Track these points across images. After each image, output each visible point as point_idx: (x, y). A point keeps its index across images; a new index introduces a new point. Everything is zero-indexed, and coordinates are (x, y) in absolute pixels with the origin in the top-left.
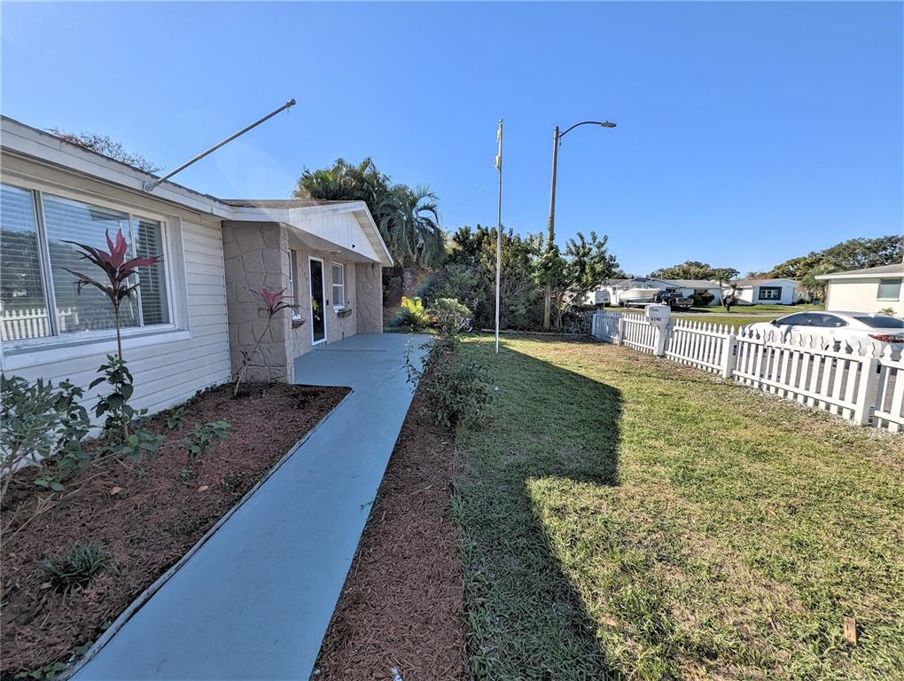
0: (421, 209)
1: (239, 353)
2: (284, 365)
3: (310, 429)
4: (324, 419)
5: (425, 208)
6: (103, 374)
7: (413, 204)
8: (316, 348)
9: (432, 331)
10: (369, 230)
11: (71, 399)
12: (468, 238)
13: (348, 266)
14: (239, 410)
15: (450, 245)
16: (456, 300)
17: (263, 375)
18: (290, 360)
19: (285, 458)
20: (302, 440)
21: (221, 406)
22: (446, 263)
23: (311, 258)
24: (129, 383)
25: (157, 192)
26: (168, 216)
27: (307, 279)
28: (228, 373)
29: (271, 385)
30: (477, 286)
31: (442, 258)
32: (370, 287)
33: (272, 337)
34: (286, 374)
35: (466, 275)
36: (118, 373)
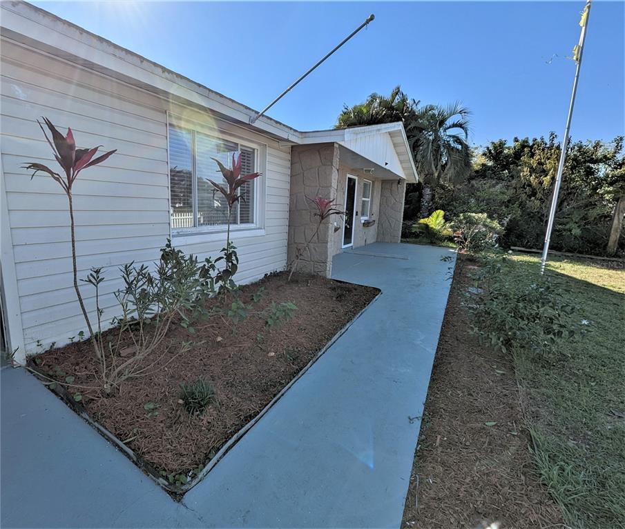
0: (450, 127)
1: (294, 248)
2: (325, 262)
3: (348, 322)
4: (359, 314)
5: (454, 125)
6: (222, 254)
7: (442, 123)
8: (346, 250)
9: (451, 245)
10: (401, 149)
11: (208, 270)
12: (502, 152)
13: (376, 183)
14: (292, 293)
15: (478, 160)
16: (485, 215)
17: (309, 268)
18: (330, 259)
19: (330, 343)
20: (343, 330)
21: (280, 289)
22: (471, 178)
23: (349, 176)
24: (236, 263)
25: (258, 124)
26: (259, 144)
27: (344, 194)
28: (284, 263)
29: (313, 277)
30: (509, 201)
31: (467, 175)
32: (393, 201)
33: (318, 239)
34: (326, 270)
35: (496, 190)
36: (230, 255)
